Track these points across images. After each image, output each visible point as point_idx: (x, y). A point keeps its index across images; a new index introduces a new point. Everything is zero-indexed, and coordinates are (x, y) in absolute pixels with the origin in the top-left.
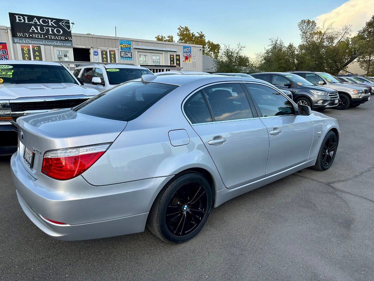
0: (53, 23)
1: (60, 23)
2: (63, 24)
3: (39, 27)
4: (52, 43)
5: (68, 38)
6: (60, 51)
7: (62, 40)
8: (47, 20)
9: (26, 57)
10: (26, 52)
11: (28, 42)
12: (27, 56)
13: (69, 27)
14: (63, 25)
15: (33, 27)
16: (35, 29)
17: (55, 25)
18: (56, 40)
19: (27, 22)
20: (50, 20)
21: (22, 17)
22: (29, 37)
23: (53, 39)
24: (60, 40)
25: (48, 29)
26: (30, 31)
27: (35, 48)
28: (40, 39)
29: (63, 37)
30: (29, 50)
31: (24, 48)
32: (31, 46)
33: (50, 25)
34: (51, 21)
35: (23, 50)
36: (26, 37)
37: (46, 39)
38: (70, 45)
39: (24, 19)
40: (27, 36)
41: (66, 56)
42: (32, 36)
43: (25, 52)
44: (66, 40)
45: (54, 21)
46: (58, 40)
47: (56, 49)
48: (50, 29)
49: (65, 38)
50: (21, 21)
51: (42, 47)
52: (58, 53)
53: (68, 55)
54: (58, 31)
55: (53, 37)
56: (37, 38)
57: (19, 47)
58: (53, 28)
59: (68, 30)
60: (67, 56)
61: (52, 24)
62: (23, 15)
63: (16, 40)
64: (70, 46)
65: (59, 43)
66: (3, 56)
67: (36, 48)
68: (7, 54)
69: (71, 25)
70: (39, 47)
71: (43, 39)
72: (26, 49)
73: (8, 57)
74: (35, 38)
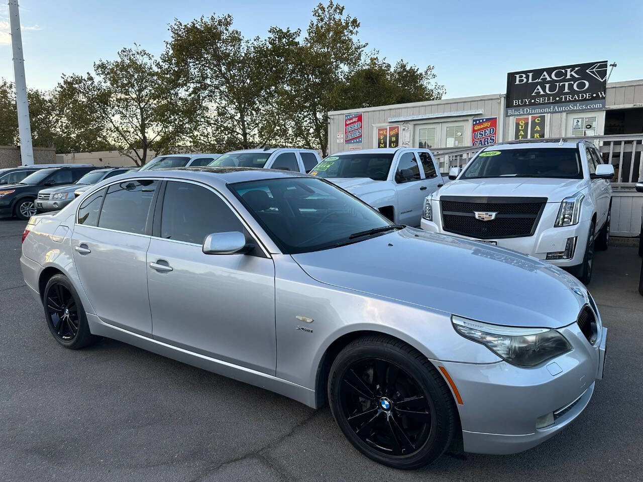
0: (574, 72)
1: (587, 71)
2: (594, 70)
3: (548, 86)
4: (565, 109)
5: (598, 95)
6: (580, 120)
7: (585, 100)
8: (563, 71)
9: (521, 135)
10: (522, 127)
11: (527, 111)
12: (523, 134)
13: (603, 74)
14: (593, 72)
15: (539, 87)
16: (541, 90)
17: (577, 76)
18: (575, 101)
19: (530, 81)
20: (569, 70)
21: (524, 76)
22: (531, 104)
23: (570, 101)
24: (581, 100)
25: (562, 85)
26: (533, 94)
27: (536, 121)
28: (547, 103)
29: (587, 94)
30: (527, 124)
31: (520, 123)
32: (530, 117)
33: (568, 77)
34: (571, 71)
35: (517, 125)
36: (525, 105)
37: (556, 102)
38: (599, 105)
39: (527, 77)
40: (527, 103)
41: (589, 127)
42: (535, 101)
43: (520, 128)
44: (593, 99)
45: (577, 69)
46: (579, 101)
47: (572, 117)
48: (567, 84)
49: (592, 96)
50: (523, 80)
51: (548, 117)
52: (575, 124)
53: (594, 124)
54: (582, 85)
55: (569, 97)
56: (542, 104)
57: (512, 121)
58: (572, 82)
59: (601, 80)
60: (591, 127)
61: (571, 75)
62: (526, 72)
63: (510, 112)
64: (600, 108)
65: (578, 107)
66: (489, 136)
67: (538, 120)
68: (495, 134)
69: (609, 69)
70: (543, 118)
71: (552, 103)
72: (522, 123)
73: (496, 138)
74: (540, 104)
